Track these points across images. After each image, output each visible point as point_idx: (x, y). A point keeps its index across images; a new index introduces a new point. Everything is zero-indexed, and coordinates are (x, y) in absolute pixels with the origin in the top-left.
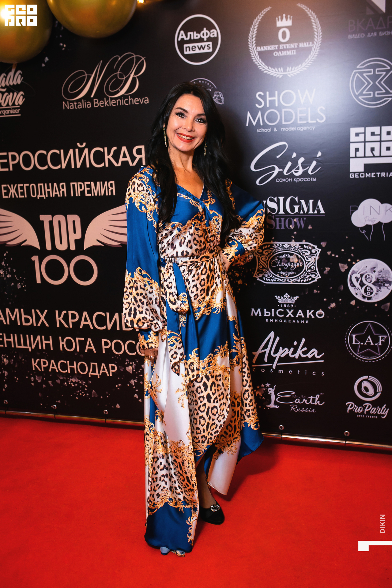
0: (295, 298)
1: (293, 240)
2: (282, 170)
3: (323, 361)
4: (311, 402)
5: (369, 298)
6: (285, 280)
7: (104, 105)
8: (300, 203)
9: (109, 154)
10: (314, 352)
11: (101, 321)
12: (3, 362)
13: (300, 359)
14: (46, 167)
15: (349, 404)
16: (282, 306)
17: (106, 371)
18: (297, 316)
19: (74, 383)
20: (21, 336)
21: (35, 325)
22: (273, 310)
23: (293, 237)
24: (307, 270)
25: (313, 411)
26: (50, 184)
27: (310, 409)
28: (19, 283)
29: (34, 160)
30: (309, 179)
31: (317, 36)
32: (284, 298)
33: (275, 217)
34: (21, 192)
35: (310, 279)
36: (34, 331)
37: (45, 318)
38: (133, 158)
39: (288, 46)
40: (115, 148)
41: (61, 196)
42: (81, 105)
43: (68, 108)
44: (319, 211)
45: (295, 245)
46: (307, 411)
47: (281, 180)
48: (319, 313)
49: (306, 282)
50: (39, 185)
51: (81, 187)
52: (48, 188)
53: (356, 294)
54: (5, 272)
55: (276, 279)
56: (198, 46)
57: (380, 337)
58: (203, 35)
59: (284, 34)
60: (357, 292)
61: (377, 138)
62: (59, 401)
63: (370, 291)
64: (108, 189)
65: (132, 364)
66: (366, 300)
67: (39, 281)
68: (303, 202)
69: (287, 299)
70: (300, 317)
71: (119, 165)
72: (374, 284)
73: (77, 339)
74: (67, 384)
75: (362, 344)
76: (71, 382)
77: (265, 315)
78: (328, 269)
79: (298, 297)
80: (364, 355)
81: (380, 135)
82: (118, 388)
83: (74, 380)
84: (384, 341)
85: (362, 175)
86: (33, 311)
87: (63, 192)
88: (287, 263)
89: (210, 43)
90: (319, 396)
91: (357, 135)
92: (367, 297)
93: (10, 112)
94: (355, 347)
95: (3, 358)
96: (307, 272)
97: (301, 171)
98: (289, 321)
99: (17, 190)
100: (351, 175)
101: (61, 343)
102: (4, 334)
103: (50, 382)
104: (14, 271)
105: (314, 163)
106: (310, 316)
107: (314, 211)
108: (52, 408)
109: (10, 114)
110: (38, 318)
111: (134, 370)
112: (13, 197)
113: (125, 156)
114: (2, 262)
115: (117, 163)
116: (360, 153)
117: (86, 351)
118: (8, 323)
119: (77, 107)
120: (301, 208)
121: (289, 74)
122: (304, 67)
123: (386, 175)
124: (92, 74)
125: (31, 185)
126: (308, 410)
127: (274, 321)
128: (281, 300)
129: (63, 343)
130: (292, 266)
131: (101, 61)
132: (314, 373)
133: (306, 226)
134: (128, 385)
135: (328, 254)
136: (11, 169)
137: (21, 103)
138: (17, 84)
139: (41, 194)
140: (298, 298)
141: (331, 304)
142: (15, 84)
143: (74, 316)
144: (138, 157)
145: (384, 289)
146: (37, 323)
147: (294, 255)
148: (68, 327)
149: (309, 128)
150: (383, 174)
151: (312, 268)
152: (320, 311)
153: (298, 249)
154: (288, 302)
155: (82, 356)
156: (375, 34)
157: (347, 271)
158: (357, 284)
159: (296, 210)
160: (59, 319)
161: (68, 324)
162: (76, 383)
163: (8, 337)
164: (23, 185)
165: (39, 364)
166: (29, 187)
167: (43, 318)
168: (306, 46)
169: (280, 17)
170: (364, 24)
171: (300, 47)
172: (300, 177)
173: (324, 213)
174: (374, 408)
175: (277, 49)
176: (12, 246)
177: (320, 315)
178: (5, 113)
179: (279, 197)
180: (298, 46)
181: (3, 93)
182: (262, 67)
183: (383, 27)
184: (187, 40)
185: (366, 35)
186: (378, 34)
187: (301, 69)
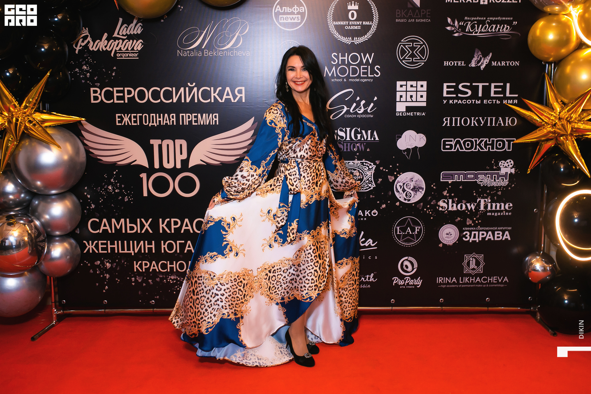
1: (356, 159)
2: (349, 109)
3: (376, 248)
4: (367, 280)
5: (409, 200)
7: (213, 54)
8: (361, 133)
9: (214, 93)
10: (370, 241)
12: (105, 266)
13: (360, 247)
14: (159, 101)
15: (394, 279)
19: (173, 280)
20: (125, 242)
21: (139, 232)
23: (356, 157)
24: (366, 181)
25: (369, 286)
26: (162, 115)
28: (127, 197)
29: (148, 95)
30: (368, 116)
31: (375, 18)
33: (343, 143)
34: (134, 121)
35: (368, 187)
36: (137, 237)
37: (149, 226)
38: (235, 96)
39: (355, 23)
40: (220, 88)
41: (171, 124)
42: (193, 54)
43: (182, 55)
44: (375, 138)
45: (357, 163)
47: (348, 116)
48: (374, 212)
49: (365, 190)
50: (151, 115)
51: (189, 118)
52: (160, 117)
53: (400, 197)
54: (114, 188)
56: (290, 17)
57: (416, 228)
58: (294, 10)
59: (353, 15)
60: (401, 196)
61: (414, 89)
62: (158, 297)
63: (409, 195)
64: (213, 119)
66: (406, 202)
67: (145, 194)
68: (363, 132)
70: (360, 216)
71: (223, 101)
72: (412, 190)
73: (178, 242)
74: (166, 281)
75: (404, 233)
76: (170, 280)
78: (380, 180)
80: (405, 241)
81: (417, 87)
83: (172, 277)
84: (419, 230)
85: (405, 114)
86: (138, 220)
87: (173, 121)
89: (299, 16)
90: (373, 274)
91: (401, 86)
92: (407, 199)
93: (129, 55)
94: (399, 236)
95: (106, 263)
96: (366, 183)
97: (362, 110)
99: (130, 119)
100: (397, 114)
101: (163, 246)
102: (109, 242)
103: (150, 281)
104: (123, 186)
105: (372, 105)
106: (367, 214)
107: (371, 138)
108: (151, 303)
109: (129, 57)
110: (142, 226)
112: (126, 124)
113: (228, 95)
114: (112, 179)
115: (222, 99)
116: (403, 99)
117: (186, 252)
118: (113, 232)
119: (189, 55)
120: (362, 136)
121: (356, 42)
122: (366, 38)
123: (420, 114)
124: (204, 31)
125: (144, 115)
126: (365, 286)
129: (164, 246)
131: (212, 22)
132: (370, 258)
133: (366, 149)
135: (380, 169)
136: (126, 101)
137: (139, 48)
139: (153, 122)
141: (382, 205)
142: (136, 33)
143: (176, 223)
144: (239, 96)
145: (419, 193)
146: (141, 230)
147: (356, 170)
148: (170, 232)
149: (369, 80)
150: (418, 114)
151: (369, 179)
152: (375, 211)
153: (360, 166)
155: (181, 256)
156: (413, 20)
157: (394, 181)
158: (400, 190)
159: (359, 138)
160: (162, 226)
161: (170, 230)
162: (174, 279)
163: (113, 243)
164: (137, 115)
165: (141, 266)
166: (142, 116)
167: (147, 226)
168: (367, 24)
169: (350, 3)
170: (406, 13)
171: (364, 24)
172: (362, 114)
173: (378, 140)
174: (412, 280)
175: (347, 24)
176: (122, 165)
177: (375, 214)
178: (124, 56)
179: (347, 128)
180: (362, 23)
181: (123, 40)
182: (337, 36)
183: (418, 16)
184: (282, 12)
185: (408, 20)
186: (415, 20)
187: (364, 39)
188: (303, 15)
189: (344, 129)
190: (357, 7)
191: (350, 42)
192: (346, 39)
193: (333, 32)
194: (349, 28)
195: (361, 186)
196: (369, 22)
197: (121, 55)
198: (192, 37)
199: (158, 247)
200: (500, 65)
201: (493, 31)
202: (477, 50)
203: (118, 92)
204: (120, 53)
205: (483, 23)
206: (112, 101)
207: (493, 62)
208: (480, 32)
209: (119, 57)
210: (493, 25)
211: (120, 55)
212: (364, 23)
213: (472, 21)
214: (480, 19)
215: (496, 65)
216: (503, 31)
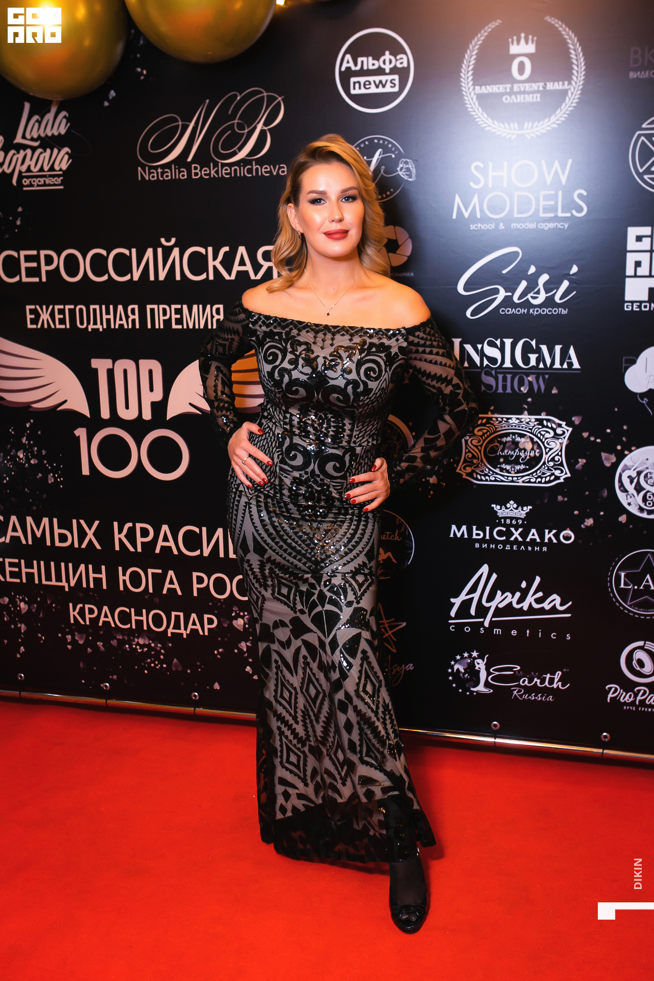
0: (525, 508)
1: (526, 412)
2: (510, 294)
3: (570, 615)
4: (547, 683)
5: (650, 512)
6: (510, 479)
7: (209, 174)
8: (538, 351)
9: (215, 258)
10: (555, 600)
11: (193, 541)
12: (18, 608)
13: (531, 610)
14: (105, 278)
15: (610, 688)
16: (503, 522)
17: (198, 627)
18: (528, 540)
19: (142, 646)
20: (52, 564)
21: (76, 545)
22: (488, 528)
23: (526, 407)
24: (548, 462)
25: (551, 698)
26: (111, 307)
27: (544, 696)
28: (51, 474)
29: (85, 265)
30: (555, 311)
31: (577, 72)
32: (507, 508)
33: (496, 373)
34: (60, 319)
35: (553, 478)
36: (74, 556)
37: (94, 534)
38: (257, 267)
39: (528, 87)
40: (226, 249)
41: (130, 327)
42: (169, 174)
43: (147, 179)
44: (570, 364)
45: (528, 420)
46: (540, 699)
47: (508, 311)
48: (565, 535)
49: (546, 482)
50: (92, 307)
51: (165, 314)
52: (108, 313)
53: (629, 504)
54: (27, 454)
55: (495, 477)
56: (374, 82)
58: (384, 62)
59: (521, 67)
60: (631, 501)
62: (115, 677)
63: (652, 500)
64: (212, 317)
65: (244, 615)
66: (644, 515)
67: (86, 471)
68: (544, 348)
69: (511, 510)
70: (533, 540)
71: (233, 277)
73: (150, 571)
74: (129, 647)
75: (636, 587)
76: (136, 645)
77: (474, 537)
78: (582, 461)
79: (531, 507)
80: (639, 606)
82: (219, 656)
83: (141, 641)
85: (645, 307)
86: (74, 521)
87: (134, 321)
88: (514, 450)
89: (396, 77)
90: (560, 673)
92: (647, 510)
93: (45, 181)
94: (623, 593)
95: (19, 602)
96: (547, 466)
97: (542, 297)
98: (515, 547)
99: (52, 315)
100: (627, 306)
101: (121, 578)
102: (23, 561)
103: (100, 644)
104: (44, 452)
105: (565, 284)
106: (550, 539)
107: (562, 364)
108: (102, 688)
109: (45, 185)
110: (82, 535)
111: (247, 626)
112: (46, 326)
113: (242, 263)
114: (23, 437)
115: (230, 274)
116: (644, 270)
117: (165, 592)
118: (30, 542)
119: (162, 176)
120: (540, 359)
121: (528, 134)
122: (554, 123)
124: (191, 121)
125: (78, 307)
126: (542, 697)
127: (489, 546)
128: (501, 512)
129: (124, 578)
130: (523, 456)
131: (208, 101)
132: (554, 636)
133: (548, 388)
134: (236, 651)
135: (583, 436)
136: (44, 279)
137: (64, 166)
138: (60, 134)
139: (95, 323)
140: (530, 509)
141: (586, 520)
142: (56, 134)
143: (145, 533)
144: (266, 265)
146: (80, 543)
147: (526, 437)
148: (134, 551)
149: (559, 226)
151: (556, 459)
152: (568, 532)
153: (533, 427)
154: (514, 516)
155: (157, 600)
157: (615, 466)
158: (631, 488)
159: (533, 362)
160: (119, 536)
161: (135, 545)
162: (145, 645)
163: (29, 565)
164: (64, 307)
165: (82, 613)
166: (74, 310)
167: (90, 534)
168: (558, 88)
169: (515, 38)
171: (548, 89)
172: (540, 306)
173: (579, 367)
174: (652, 695)
175: (508, 90)
176: (40, 410)
177: (567, 538)
178: (36, 183)
179: (504, 340)
180: (544, 86)
181: (34, 149)
182: (482, 119)
184: (355, 71)
187: (549, 126)
188: (402, 73)
189: (498, 342)
190: (531, 48)
191: (514, 134)
192: (506, 128)
193: (474, 111)
194: (513, 100)
195: (536, 474)
196: (561, 83)
197: (30, 181)
198: (167, 137)
203: (28, 259)
204: (28, 177)
206: (17, 279)
209: (27, 186)
211: (28, 182)
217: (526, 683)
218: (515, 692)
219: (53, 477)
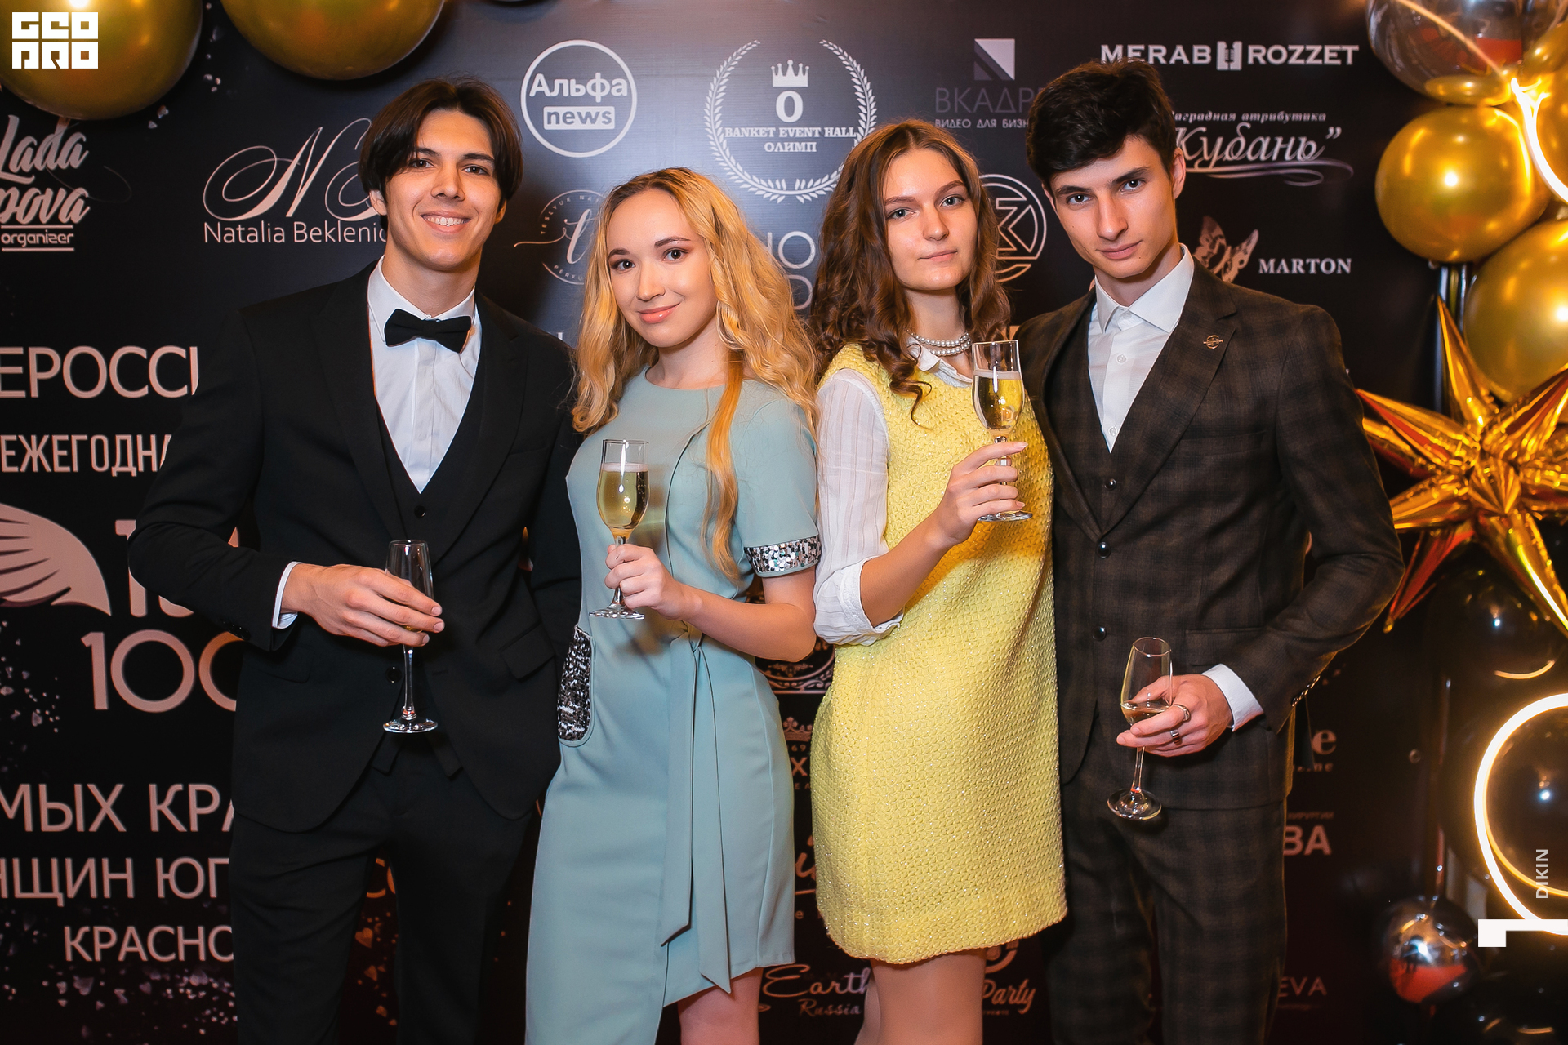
0: (810, 726)
4: (849, 988)
6: (787, 684)
7: (322, 237)
14: (145, 391)
19: (196, 990)
20: (35, 862)
21: (81, 827)
25: (855, 1008)
26: (153, 438)
27: (845, 1006)
28: (38, 711)
29: (108, 372)
31: (866, 115)
34: (61, 458)
36: (76, 846)
37: (115, 807)
39: (798, 132)
42: (256, 235)
43: (219, 241)
46: (840, 1012)
50: (119, 438)
52: (147, 447)
56: (579, 114)
58: (594, 88)
59: (790, 107)
65: (373, 922)
67: (101, 702)
69: (790, 729)
73: (212, 862)
74: (172, 993)
83: (195, 981)
86: (78, 788)
89: (611, 109)
90: (868, 968)
93: (41, 239)
99: (48, 451)
101: (161, 877)
103: (120, 992)
104: (25, 675)
109: (41, 244)
110: (92, 808)
111: (379, 939)
112: (36, 469)
119: (244, 238)
121: (800, 195)
122: (835, 182)
124: (293, 159)
125: (94, 439)
126: (842, 1007)
129: (166, 876)
131: (321, 128)
134: (360, 982)
136: (35, 393)
137: (77, 217)
138: (70, 167)
139: (124, 463)
142: (64, 166)
143: (204, 800)
146: (89, 821)
148: (184, 829)
154: (794, 739)
155: (224, 909)
156: (994, 123)
160: (159, 808)
161: (186, 821)
162: (201, 987)
164: (70, 438)
165: (88, 942)
166: (88, 442)
167: (107, 807)
168: (840, 135)
169: (780, 65)
170: (969, 102)
171: (826, 135)
174: (1000, 991)
175: (771, 135)
176: (21, 606)
178: (25, 241)
180: (822, 133)
181: (23, 189)
182: (736, 175)
183: (1010, 109)
184: (551, 97)
185: (974, 124)
186: (999, 124)
187: (829, 186)
188: (620, 104)
190: (802, 81)
191: (781, 195)
192: (770, 187)
193: (724, 162)
194: (779, 149)
195: (825, 677)
196: (844, 129)
197: (15, 239)
198: (254, 179)
199: (146, 877)
200: (1286, 271)
201: (1263, 158)
202: (1207, 221)
203: (7, 360)
204: (11, 232)
205: (1227, 131)
207: (1262, 262)
208: (1220, 163)
210: (1262, 139)
211: (11, 239)
212: (829, 132)
213: (1190, 127)
214: (1217, 117)
215: (1272, 271)
216: (1295, 159)
217: (820, 990)
218: (804, 1007)
219: (40, 715)
